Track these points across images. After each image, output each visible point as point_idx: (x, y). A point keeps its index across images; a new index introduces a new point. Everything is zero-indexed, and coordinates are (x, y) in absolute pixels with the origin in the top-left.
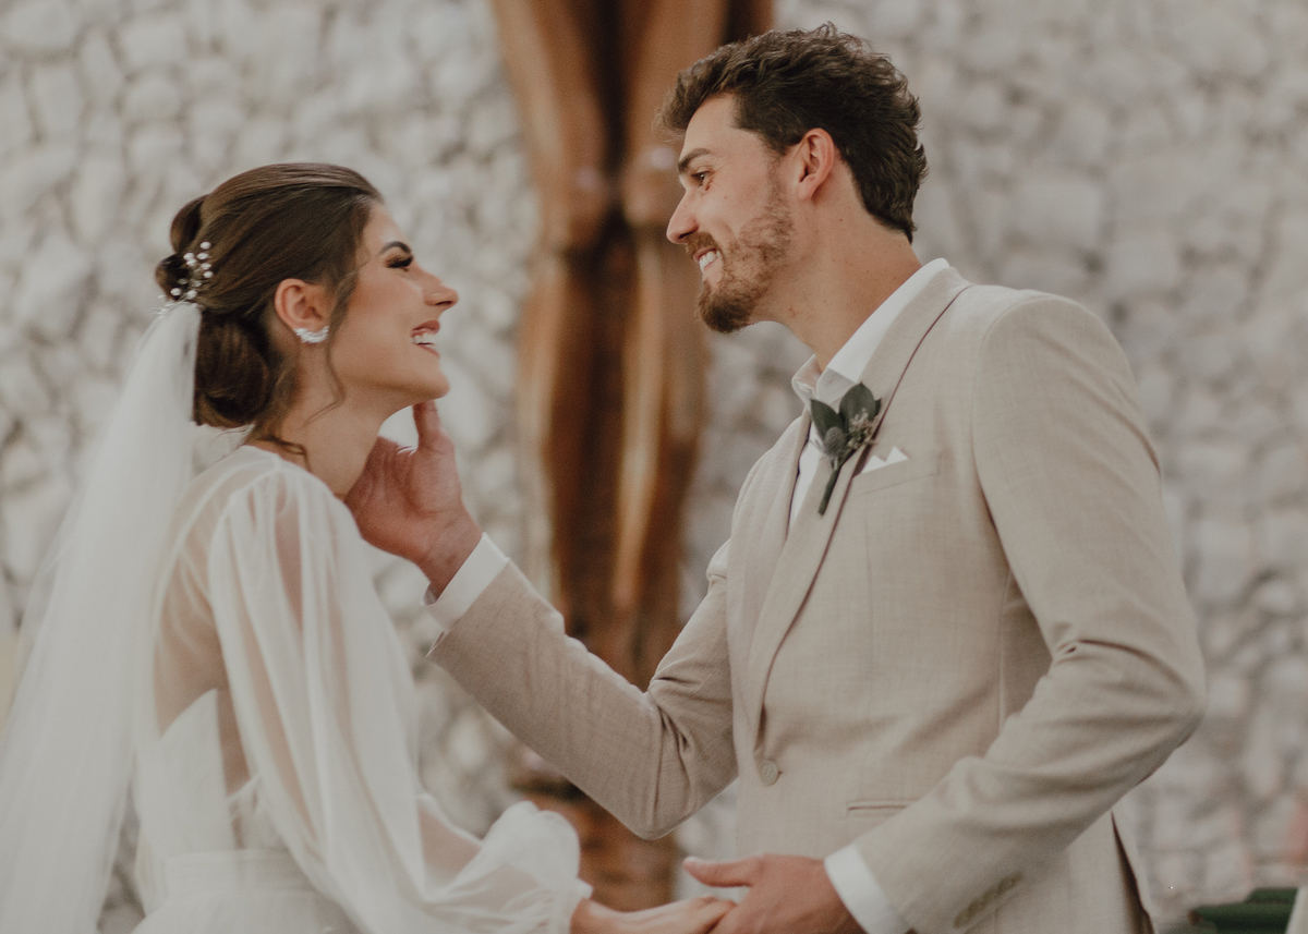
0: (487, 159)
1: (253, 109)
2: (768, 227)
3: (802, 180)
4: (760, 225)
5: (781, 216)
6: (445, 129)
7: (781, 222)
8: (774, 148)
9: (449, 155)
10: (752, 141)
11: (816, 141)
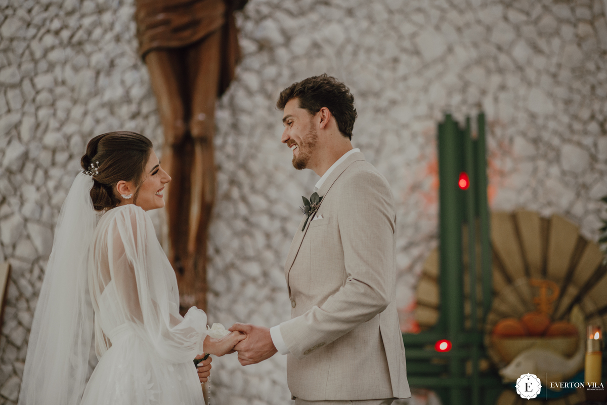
0: (146, 117)
1: (75, 102)
2: (311, 137)
3: (321, 123)
4: (308, 136)
5: (314, 133)
6: (133, 108)
7: (314, 136)
8: (312, 113)
9: (134, 116)
10: (304, 112)
11: (324, 111)
